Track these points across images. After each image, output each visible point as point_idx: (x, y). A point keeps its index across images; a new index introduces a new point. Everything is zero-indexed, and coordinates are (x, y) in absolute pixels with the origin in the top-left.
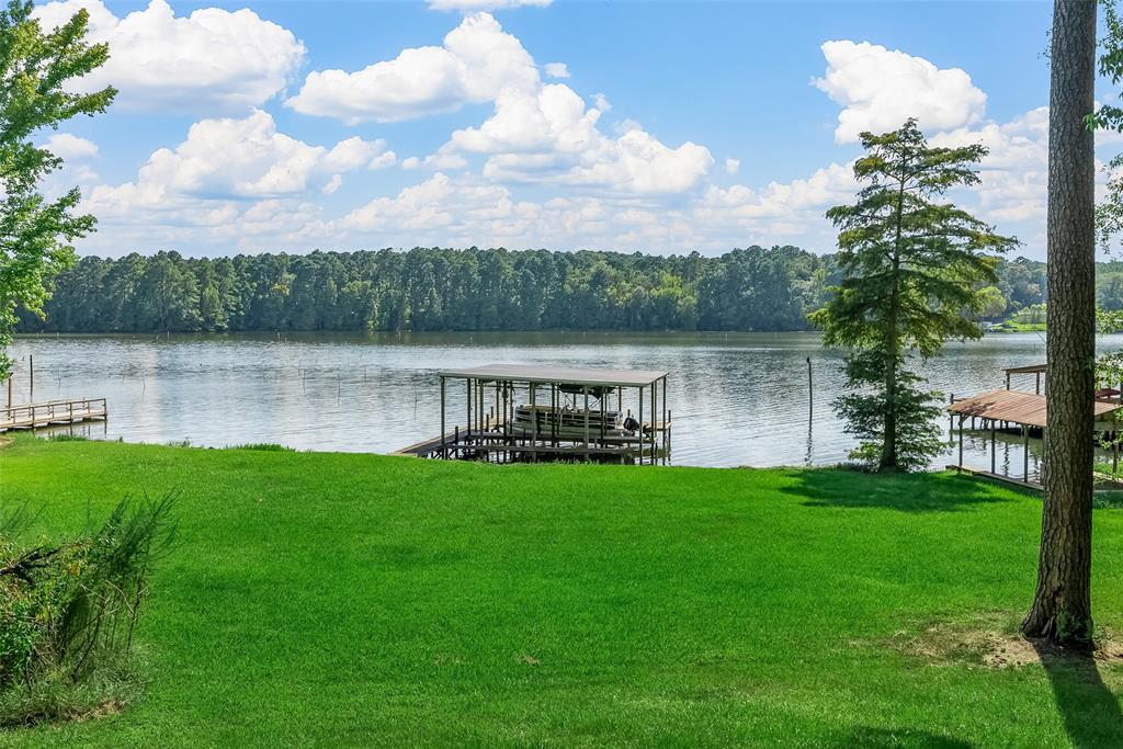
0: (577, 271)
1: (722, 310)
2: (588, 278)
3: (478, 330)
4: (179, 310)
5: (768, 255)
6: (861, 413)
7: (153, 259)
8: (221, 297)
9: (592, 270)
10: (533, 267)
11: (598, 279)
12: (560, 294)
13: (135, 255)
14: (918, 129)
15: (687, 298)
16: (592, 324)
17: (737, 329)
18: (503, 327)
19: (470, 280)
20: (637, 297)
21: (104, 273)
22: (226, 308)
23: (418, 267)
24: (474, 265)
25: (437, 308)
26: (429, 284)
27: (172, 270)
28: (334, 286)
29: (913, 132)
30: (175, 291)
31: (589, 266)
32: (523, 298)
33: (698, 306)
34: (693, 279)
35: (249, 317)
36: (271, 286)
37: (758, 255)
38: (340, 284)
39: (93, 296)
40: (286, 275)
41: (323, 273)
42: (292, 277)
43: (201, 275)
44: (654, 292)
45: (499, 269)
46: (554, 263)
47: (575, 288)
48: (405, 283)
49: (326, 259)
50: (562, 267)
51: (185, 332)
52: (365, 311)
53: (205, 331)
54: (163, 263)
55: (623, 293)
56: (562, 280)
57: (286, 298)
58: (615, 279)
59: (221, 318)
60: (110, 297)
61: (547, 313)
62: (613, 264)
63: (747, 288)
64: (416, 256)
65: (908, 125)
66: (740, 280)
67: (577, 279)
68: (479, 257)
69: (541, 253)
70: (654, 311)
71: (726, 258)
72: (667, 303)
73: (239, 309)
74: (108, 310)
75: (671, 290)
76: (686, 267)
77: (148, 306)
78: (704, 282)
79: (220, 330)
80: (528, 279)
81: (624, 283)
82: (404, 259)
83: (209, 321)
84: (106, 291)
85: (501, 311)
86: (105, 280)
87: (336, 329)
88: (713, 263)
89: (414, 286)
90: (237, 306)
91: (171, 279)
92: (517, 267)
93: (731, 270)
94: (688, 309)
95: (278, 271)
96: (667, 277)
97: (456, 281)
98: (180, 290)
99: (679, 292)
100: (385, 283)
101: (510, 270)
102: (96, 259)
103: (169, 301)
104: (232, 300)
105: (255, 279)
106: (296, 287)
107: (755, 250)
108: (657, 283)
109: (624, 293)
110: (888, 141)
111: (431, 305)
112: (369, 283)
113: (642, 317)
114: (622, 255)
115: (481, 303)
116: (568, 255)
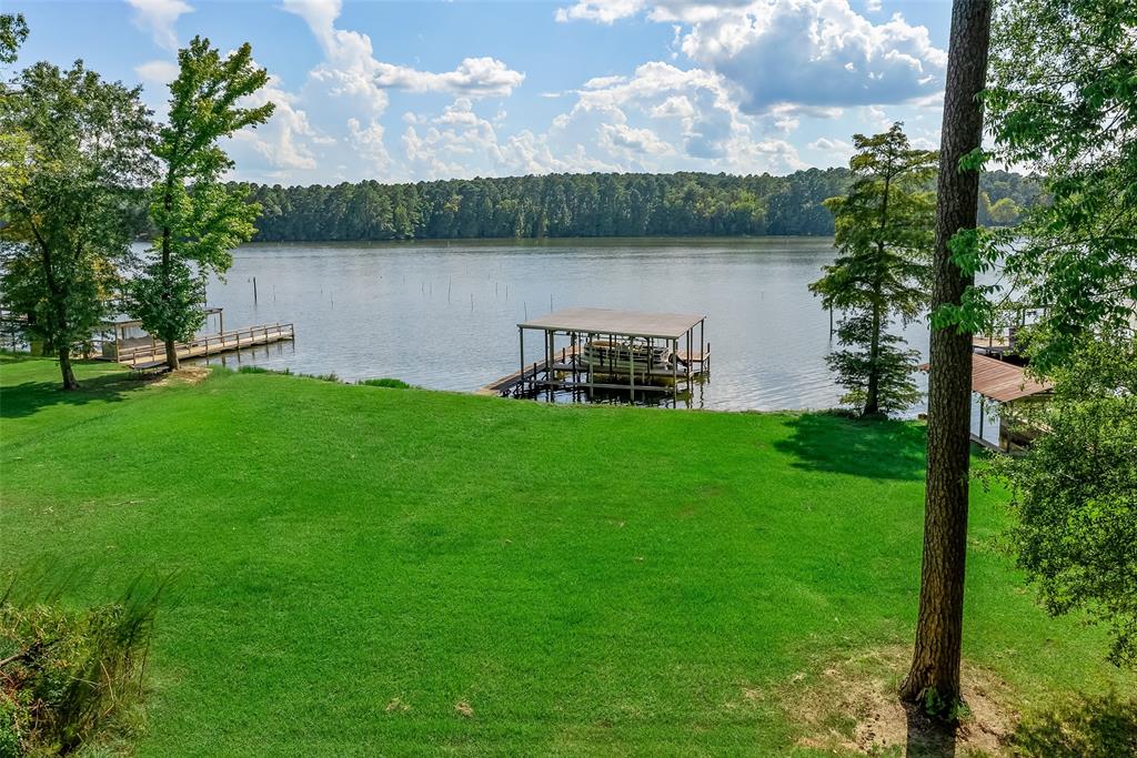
0: (674, 190)
1: (786, 219)
2: (682, 195)
3: (598, 236)
4: (378, 225)
5: (824, 175)
6: (850, 366)
7: (359, 186)
8: (408, 214)
9: (685, 189)
10: (639, 187)
11: (690, 196)
12: (661, 208)
13: (346, 183)
14: (903, 133)
15: (758, 210)
16: (685, 231)
17: (798, 234)
18: (617, 234)
19: (592, 198)
20: (720, 210)
21: (324, 197)
22: (412, 222)
23: (552, 187)
24: (595, 187)
25: (568, 221)
26: (561, 201)
27: (372, 194)
28: (491, 204)
29: (899, 135)
30: (375, 210)
31: (683, 186)
32: (633, 211)
33: (767, 216)
34: (764, 194)
35: (429, 227)
36: (444, 204)
37: (816, 175)
38: (495, 203)
39: (318, 214)
40: (455, 197)
41: (482, 195)
42: (460, 197)
43: (393, 199)
44: (733, 206)
45: (614, 189)
46: (656, 184)
47: (672, 203)
48: (543, 202)
49: (484, 183)
50: (662, 187)
51: (383, 240)
52: (513, 223)
53: (397, 239)
54: (366, 189)
55: (710, 206)
56: (662, 197)
57: (455, 213)
58: (703, 196)
59: (409, 229)
60: (330, 215)
61: (650, 223)
62: (701, 184)
63: (807, 202)
64: (551, 180)
65: (894, 129)
66: (802, 197)
67: (674, 196)
68: (598, 180)
69: (645, 176)
70: (733, 221)
71: (790, 178)
72: (744, 213)
73: (421, 222)
74: (329, 224)
75: (747, 204)
76: (758, 184)
77: (356, 221)
78: (773, 198)
79: (408, 238)
80: (636, 196)
81: (710, 199)
82: (542, 183)
83: (400, 232)
84: (327, 210)
85: (615, 221)
86: (326, 202)
87: (492, 236)
88: (780, 181)
89: (550, 204)
90: (420, 220)
91: (372, 201)
92: (627, 187)
93: (794, 188)
94: (760, 219)
95: (449, 194)
96: (744, 194)
97: (581, 201)
98: (379, 209)
99: (753, 206)
100: (529, 201)
101: (622, 190)
102: (318, 187)
103: (372, 217)
104: (416, 216)
105: (432, 199)
106: (462, 205)
107: (813, 171)
108: (735, 198)
109: (709, 208)
110: (879, 140)
111: (563, 218)
112: (516, 201)
113: (724, 225)
114: (710, 175)
115: (599, 215)
116: (667, 177)
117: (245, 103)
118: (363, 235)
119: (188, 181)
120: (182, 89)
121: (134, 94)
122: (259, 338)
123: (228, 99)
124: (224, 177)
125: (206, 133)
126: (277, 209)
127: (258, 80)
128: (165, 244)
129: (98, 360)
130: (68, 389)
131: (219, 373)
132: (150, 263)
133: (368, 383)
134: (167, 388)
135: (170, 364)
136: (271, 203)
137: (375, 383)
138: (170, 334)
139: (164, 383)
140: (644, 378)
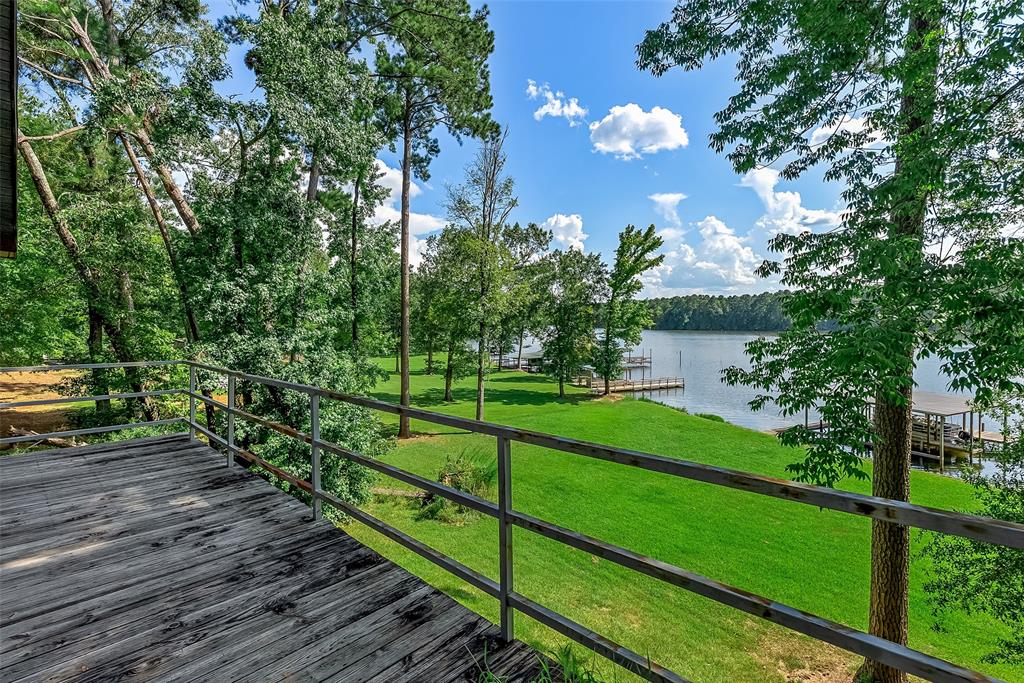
117: (650, 256)
118: (776, 327)
119: (620, 299)
120: (621, 252)
121: (597, 258)
122: (663, 384)
123: (642, 254)
124: (638, 296)
125: (632, 271)
126: (720, 310)
127: (657, 243)
128: (608, 331)
129: (584, 386)
130: (561, 398)
131: (627, 399)
132: (600, 339)
133: (701, 416)
134: (600, 402)
135: (606, 392)
136: (716, 307)
137: (705, 417)
138: (606, 374)
139: (600, 400)
140: (921, 445)
